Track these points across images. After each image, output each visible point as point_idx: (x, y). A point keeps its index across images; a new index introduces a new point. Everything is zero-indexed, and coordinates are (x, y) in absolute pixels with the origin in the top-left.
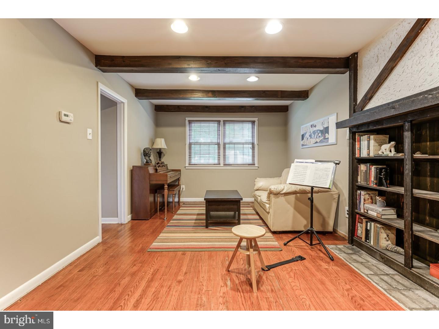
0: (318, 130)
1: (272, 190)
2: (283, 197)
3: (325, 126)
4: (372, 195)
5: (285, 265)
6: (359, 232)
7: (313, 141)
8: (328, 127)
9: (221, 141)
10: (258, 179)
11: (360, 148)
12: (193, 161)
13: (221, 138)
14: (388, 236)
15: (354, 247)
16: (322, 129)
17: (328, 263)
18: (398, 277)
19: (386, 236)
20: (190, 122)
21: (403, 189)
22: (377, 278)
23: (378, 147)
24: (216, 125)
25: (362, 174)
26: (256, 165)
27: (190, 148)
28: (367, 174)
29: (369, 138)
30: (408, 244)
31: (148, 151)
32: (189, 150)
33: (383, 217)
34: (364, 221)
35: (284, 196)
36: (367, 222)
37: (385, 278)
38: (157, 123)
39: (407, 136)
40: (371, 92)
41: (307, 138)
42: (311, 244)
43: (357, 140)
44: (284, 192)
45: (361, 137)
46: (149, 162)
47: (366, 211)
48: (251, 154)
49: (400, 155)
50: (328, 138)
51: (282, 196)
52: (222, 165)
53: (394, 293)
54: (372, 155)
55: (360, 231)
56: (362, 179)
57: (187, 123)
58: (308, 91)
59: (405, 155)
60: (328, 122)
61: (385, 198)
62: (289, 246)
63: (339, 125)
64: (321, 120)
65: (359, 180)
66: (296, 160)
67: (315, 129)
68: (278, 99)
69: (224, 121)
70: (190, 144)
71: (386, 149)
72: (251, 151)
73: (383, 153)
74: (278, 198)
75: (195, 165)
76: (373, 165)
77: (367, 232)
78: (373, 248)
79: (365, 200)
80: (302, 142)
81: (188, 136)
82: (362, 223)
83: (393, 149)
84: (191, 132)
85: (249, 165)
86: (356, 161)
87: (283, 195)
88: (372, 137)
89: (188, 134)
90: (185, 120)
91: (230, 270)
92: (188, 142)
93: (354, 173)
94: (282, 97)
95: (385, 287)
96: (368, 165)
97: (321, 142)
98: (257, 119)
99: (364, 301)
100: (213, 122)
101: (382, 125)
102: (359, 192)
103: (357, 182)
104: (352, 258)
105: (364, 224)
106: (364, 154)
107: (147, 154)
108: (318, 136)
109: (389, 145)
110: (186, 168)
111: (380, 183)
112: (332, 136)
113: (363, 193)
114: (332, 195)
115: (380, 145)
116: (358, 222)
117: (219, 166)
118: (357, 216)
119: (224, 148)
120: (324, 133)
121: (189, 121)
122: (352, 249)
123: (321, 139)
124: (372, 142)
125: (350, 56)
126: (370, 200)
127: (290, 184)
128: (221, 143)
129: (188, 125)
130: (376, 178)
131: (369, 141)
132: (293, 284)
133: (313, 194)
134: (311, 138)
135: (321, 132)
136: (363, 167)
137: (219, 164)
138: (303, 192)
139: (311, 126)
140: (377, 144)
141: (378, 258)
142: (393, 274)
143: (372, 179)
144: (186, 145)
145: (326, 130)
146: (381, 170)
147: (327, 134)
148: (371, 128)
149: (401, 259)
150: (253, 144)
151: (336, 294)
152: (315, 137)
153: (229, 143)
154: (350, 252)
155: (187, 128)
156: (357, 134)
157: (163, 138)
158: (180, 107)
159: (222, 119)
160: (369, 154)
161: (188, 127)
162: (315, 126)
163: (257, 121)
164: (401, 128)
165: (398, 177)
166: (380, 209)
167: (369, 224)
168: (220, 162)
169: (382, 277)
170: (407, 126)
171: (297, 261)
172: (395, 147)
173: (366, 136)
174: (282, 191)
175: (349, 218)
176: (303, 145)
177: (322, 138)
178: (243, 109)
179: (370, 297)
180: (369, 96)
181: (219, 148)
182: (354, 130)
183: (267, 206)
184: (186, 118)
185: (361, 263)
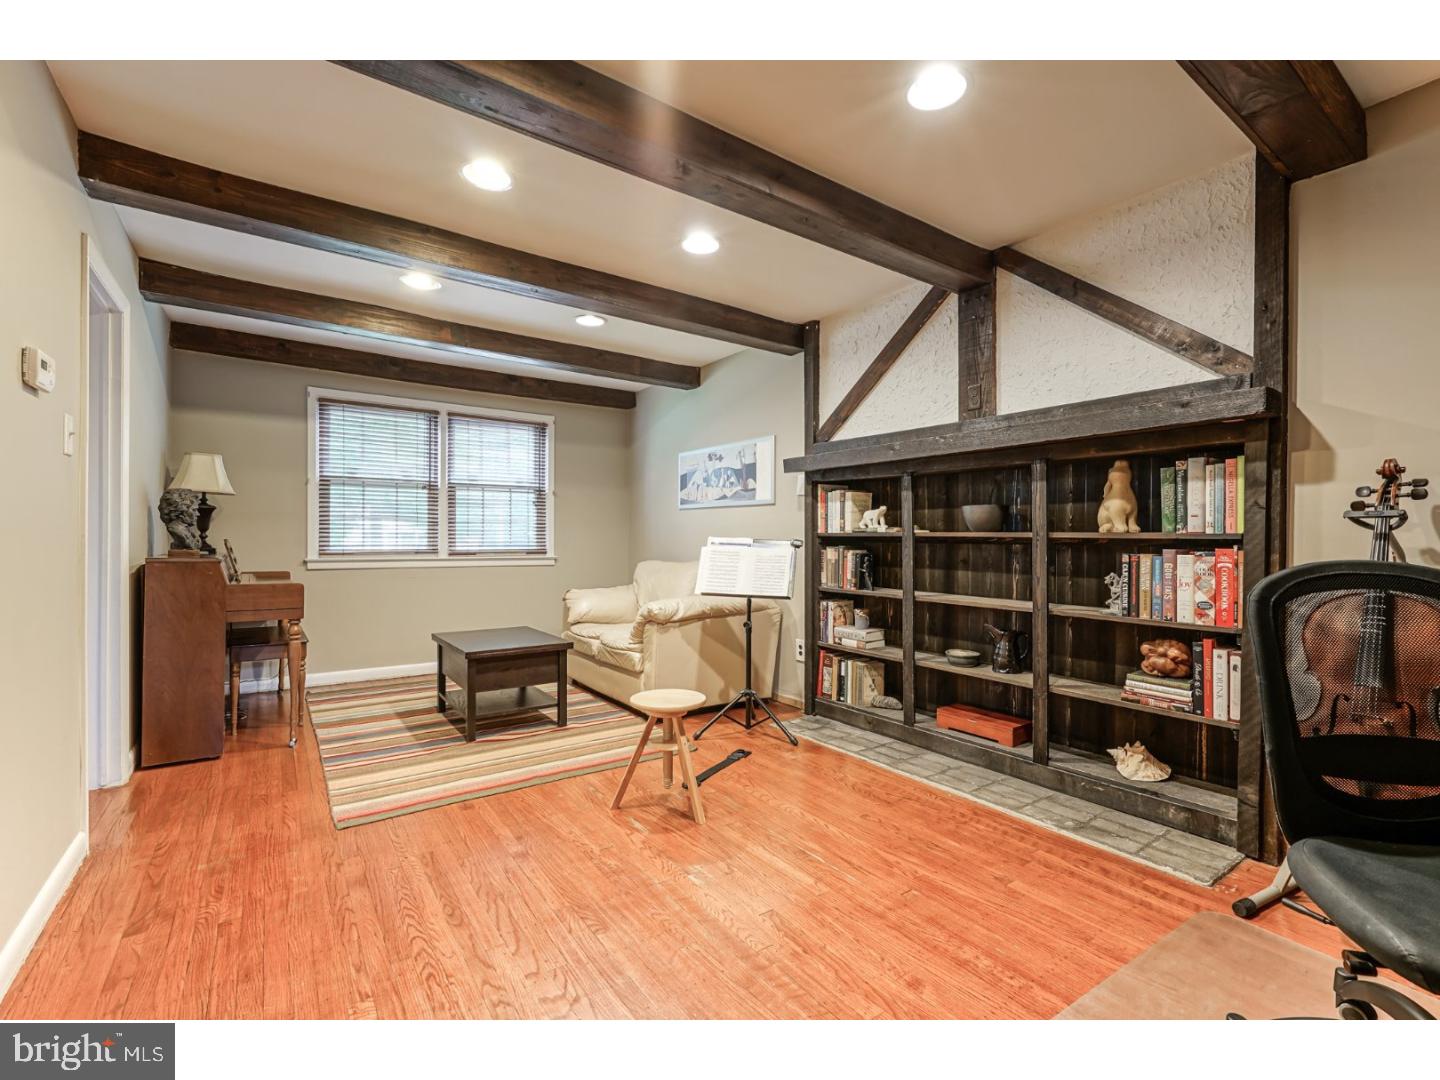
0: (727, 469)
1: (656, 612)
2: (677, 630)
3: (748, 460)
4: (845, 608)
5: (723, 771)
6: (826, 684)
7: (714, 492)
8: (754, 464)
9: (439, 476)
10: (574, 594)
11: (827, 515)
12: (336, 543)
13: (439, 468)
14: (873, 680)
15: (818, 717)
16: (738, 466)
17: (792, 750)
18: (898, 745)
19: (871, 682)
20: (324, 403)
21: (901, 591)
22: (872, 753)
23: (858, 515)
24: (422, 424)
25: (830, 567)
26: (551, 554)
27: (324, 496)
28: (839, 565)
29: (843, 495)
30: (910, 684)
31: (188, 502)
32: (320, 502)
33: (869, 646)
34: (836, 659)
35: (680, 626)
36: (840, 662)
37: (883, 750)
38: (179, 396)
39: (907, 496)
40: (847, 408)
41: (698, 486)
42: (748, 726)
43: (819, 499)
44: (680, 615)
45: (829, 494)
46: (193, 545)
47: (837, 640)
48: (533, 519)
49: (894, 531)
50: (754, 489)
51: (674, 627)
52: (443, 554)
53: (901, 766)
54: (849, 529)
55: (828, 684)
56: (830, 577)
57: (313, 406)
58: (699, 368)
59: (904, 531)
60: (755, 454)
61: (866, 611)
62: (705, 739)
63: (790, 465)
64: (738, 445)
65: (824, 580)
66: (711, 539)
67: (718, 465)
68: (633, 377)
69: (449, 414)
70: (325, 483)
71: (872, 520)
72: (533, 509)
73: (867, 526)
74: (666, 632)
75: (343, 554)
76: (849, 549)
77: (841, 680)
78: (853, 708)
79: (834, 619)
80: (681, 495)
81: (318, 452)
82: (831, 666)
83: (882, 520)
84: (328, 441)
85: (529, 552)
86: (818, 541)
87: (678, 624)
88: (849, 494)
89: (318, 448)
90: (306, 394)
91: (620, 805)
92: (318, 474)
93: (814, 567)
94: (642, 375)
95: (888, 762)
96: (841, 550)
97: (735, 496)
98: (553, 418)
99: (869, 786)
100: (414, 415)
101: (868, 474)
102: (824, 603)
103: (820, 584)
104: (823, 734)
105: (835, 667)
106: (834, 529)
107: (182, 513)
108: (728, 484)
109: (877, 511)
110: (310, 566)
111: (861, 585)
112: (763, 488)
113: (832, 604)
114: (771, 616)
115: (862, 512)
116: (824, 665)
117: (433, 557)
118: (822, 653)
119: (452, 502)
120: (744, 477)
121: (321, 400)
122: (817, 721)
123: (735, 489)
124: (849, 505)
125: (805, 325)
126: (842, 619)
127: (703, 594)
128: (439, 484)
129: (318, 416)
130: (855, 575)
131: (843, 503)
132: (756, 794)
133: (752, 614)
134: (707, 486)
135: (736, 475)
136: (830, 554)
137: (435, 552)
138: (720, 614)
139: (710, 456)
140: (856, 509)
141: (863, 726)
142: (890, 743)
143: (849, 576)
144: (309, 486)
145: (750, 471)
146: (863, 556)
147: (751, 481)
148: (849, 477)
149: (899, 716)
150: (540, 492)
151: (829, 789)
152: (721, 484)
153: (469, 486)
154: (816, 726)
155: (314, 425)
156: (819, 485)
157: (218, 454)
158: (287, 346)
159: (444, 408)
160: (843, 528)
161: (318, 421)
162: (721, 458)
163: (553, 426)
164: (896, 482)
165: (884, 572)
166: (863, 633)
167: (843, 664)
168: (439, 543)
169: (877, 750)
170: (907, 481)
171: (739, 759)
172: (886, 516)
173: (838, 492)
174: (675, 614)
175: (806, 663)
176: (683, 502)
177: (740, 488)
178: (515, 384)
179: (875, 779)
180: (841, 416)
181: (433, 500)
182: (818, 478)
183: (637, 656)
184: (310, 389)
185: (842, 738)
